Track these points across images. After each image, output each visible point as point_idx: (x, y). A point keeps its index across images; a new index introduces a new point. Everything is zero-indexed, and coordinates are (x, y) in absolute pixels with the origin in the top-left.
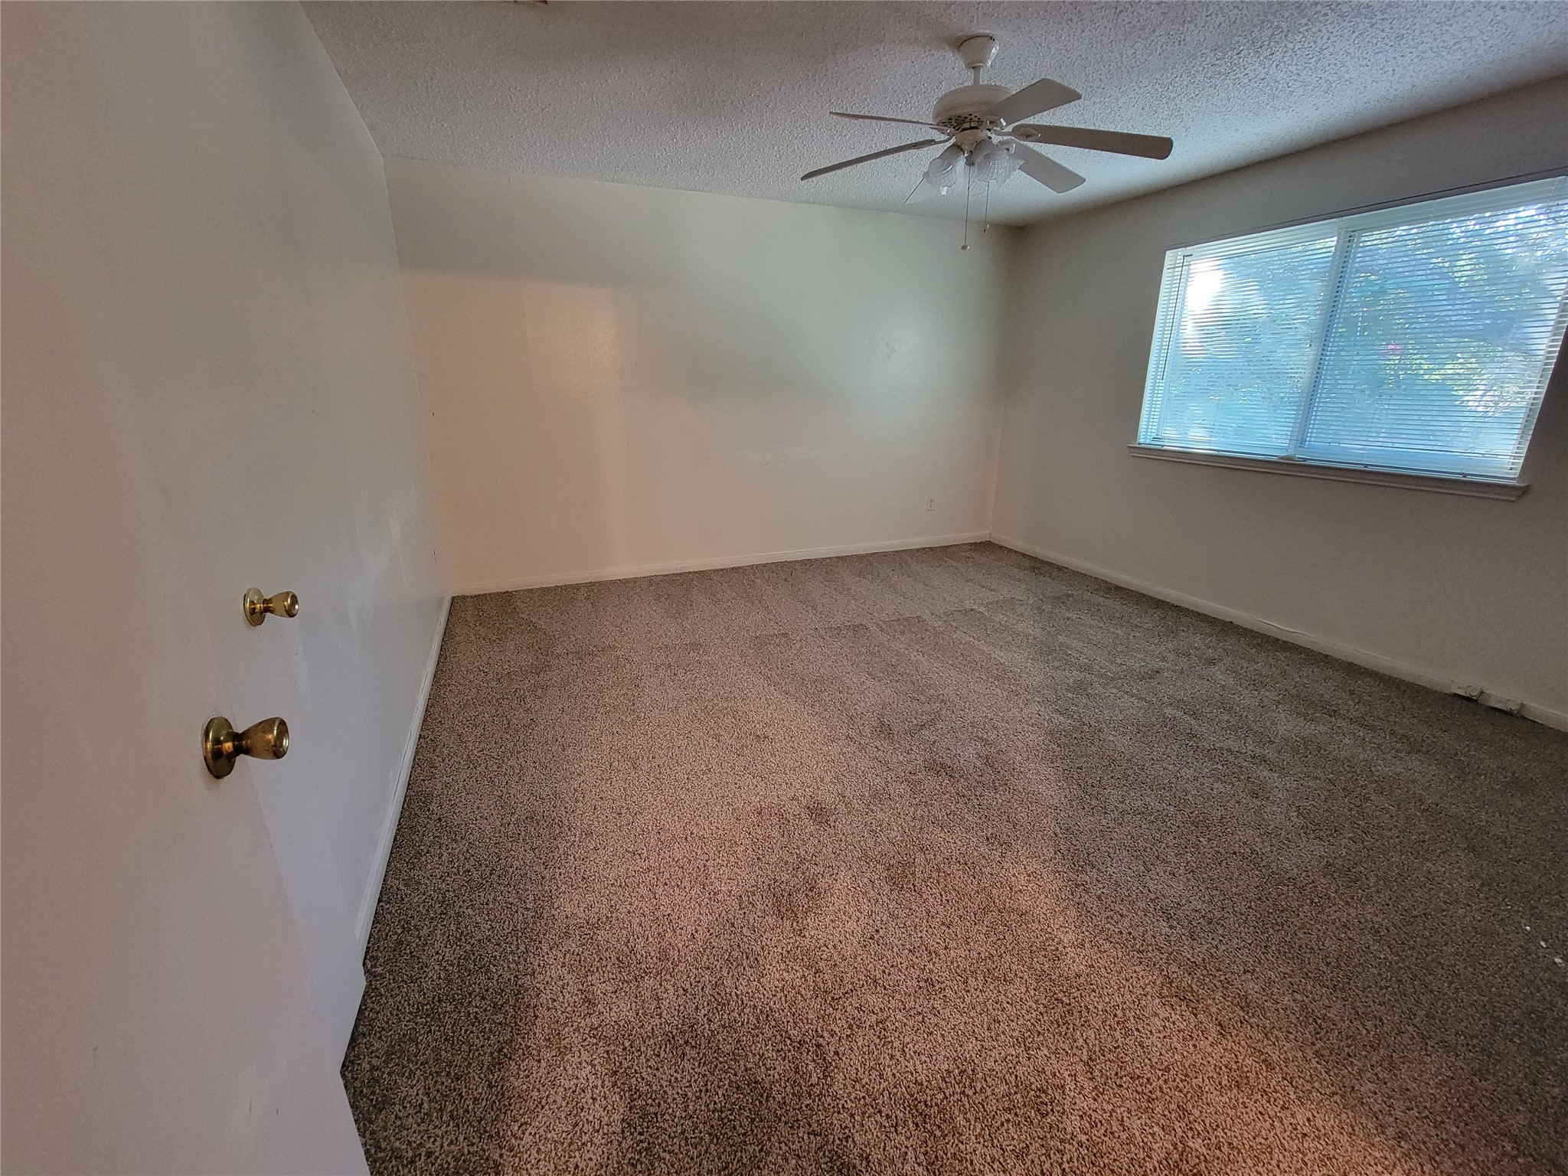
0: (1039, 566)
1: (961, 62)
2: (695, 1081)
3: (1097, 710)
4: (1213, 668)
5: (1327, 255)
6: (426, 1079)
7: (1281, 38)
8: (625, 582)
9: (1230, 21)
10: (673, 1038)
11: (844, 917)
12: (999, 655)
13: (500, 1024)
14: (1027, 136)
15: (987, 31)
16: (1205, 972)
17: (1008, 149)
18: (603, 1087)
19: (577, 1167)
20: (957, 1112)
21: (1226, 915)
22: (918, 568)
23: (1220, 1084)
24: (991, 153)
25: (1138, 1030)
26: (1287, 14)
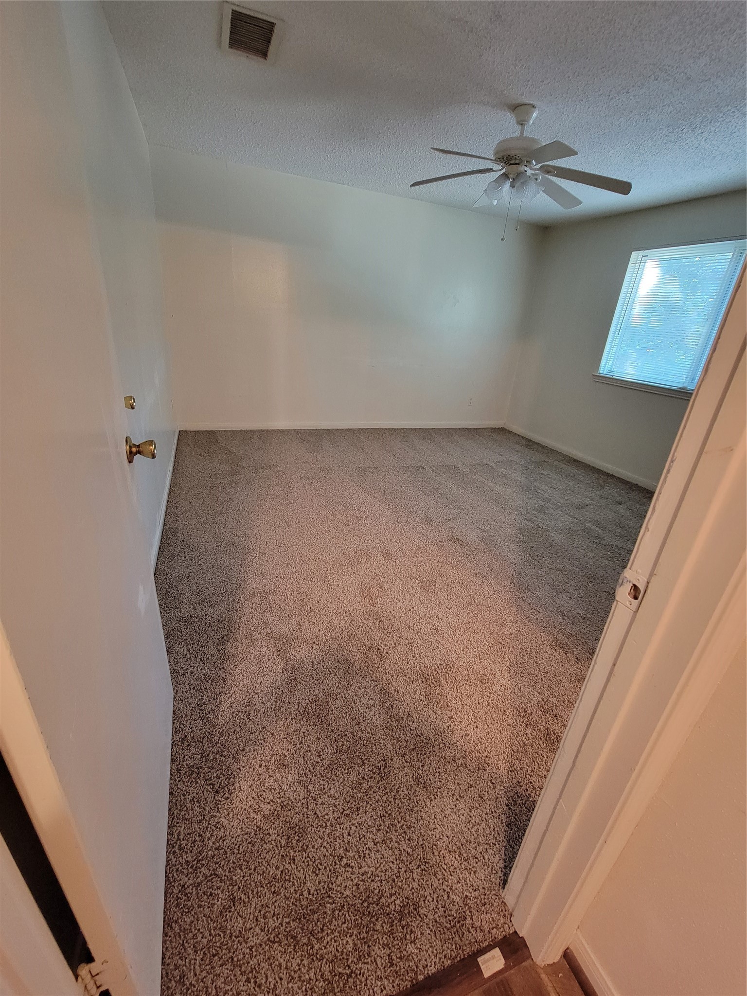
0: (530, 444)
1: (515, 120)
2: (318, 657)
3: (548, 521)
4: (619, 507)
5: (725, 263)
6: (187, 646)
7: (707, 124)
8: (282, 432)
9: (677, 111)
10: (307, 640)
11: (396, 601)
12: (499, 489)
13: (222, 628)
14: (548, 172)
15: (531, 102)
16: (575, 638)
17: (537, 179)
18: (273, 656)
19: (261, 682)
20: (442, 679)
21: (593, 617)
22: (458, 439)
23: (571, 680)
24: (526, 181)
25: (536, 657)
26: (710, 110)
